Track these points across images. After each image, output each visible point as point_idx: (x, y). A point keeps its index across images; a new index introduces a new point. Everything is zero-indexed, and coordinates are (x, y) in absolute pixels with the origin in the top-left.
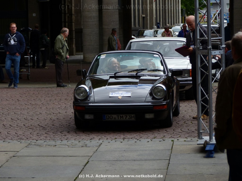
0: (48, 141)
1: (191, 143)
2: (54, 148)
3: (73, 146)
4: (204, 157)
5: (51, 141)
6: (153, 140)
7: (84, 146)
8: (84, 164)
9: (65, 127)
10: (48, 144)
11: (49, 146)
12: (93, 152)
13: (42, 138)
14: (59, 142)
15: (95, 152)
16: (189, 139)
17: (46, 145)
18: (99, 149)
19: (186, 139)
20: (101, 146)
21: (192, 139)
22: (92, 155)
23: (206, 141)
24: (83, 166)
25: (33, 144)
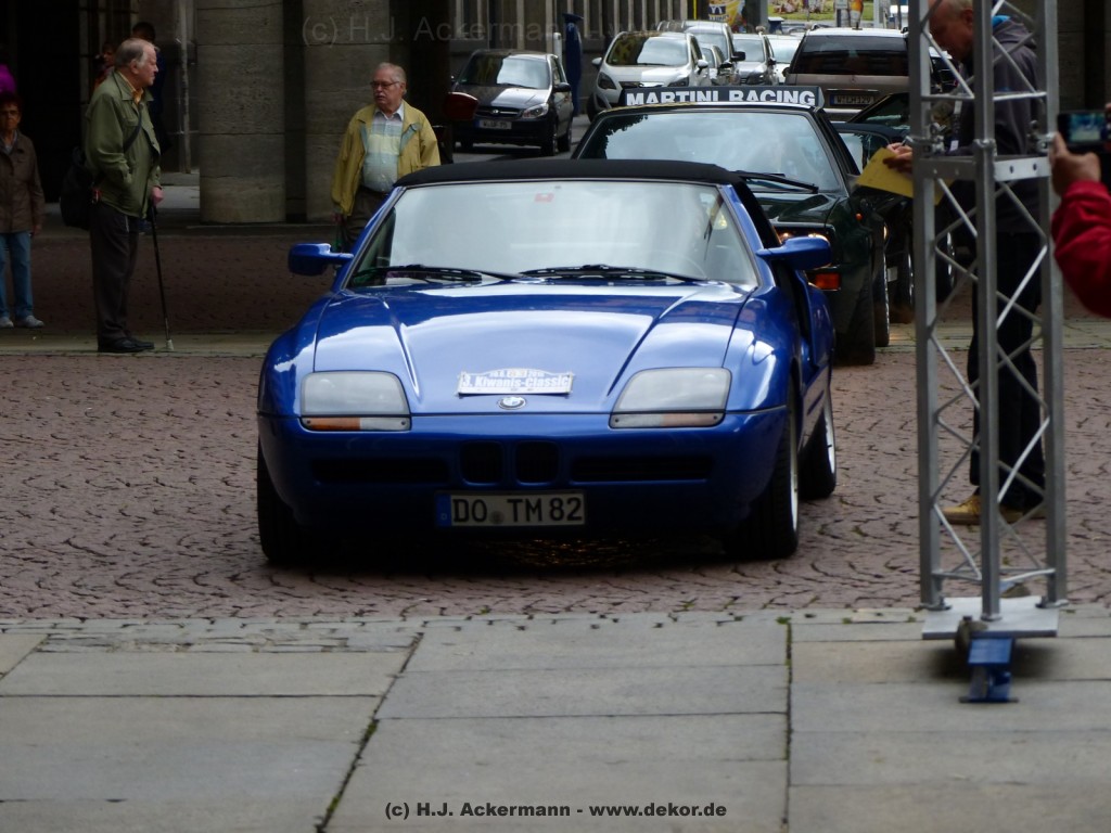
0: (141, 622)
1: (880, 632)
2: (182, 655)
3: (281, 646)
4: (963, 701)
5: (157, 621)
6: (683, 616)
7: (335, 649)
8: (359, 736)
9: (208, 554)
10: (148, 635)
11: (154, 648)
12: (388, 676)
13: (105, 605)
14: (197, 628)
15: (396, 677)
16: (864, 613)
17: (138, 642)
18: (413, 660)
19: (848, 614)
20: (424, 645)
21: (879, 614)
22: (388, 691)
23: (967, 619)
24: (353, 742)
25: (70, 635)
